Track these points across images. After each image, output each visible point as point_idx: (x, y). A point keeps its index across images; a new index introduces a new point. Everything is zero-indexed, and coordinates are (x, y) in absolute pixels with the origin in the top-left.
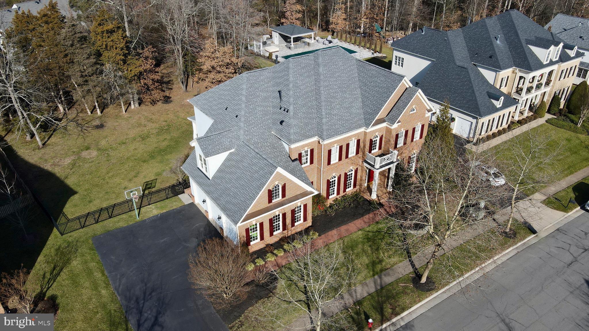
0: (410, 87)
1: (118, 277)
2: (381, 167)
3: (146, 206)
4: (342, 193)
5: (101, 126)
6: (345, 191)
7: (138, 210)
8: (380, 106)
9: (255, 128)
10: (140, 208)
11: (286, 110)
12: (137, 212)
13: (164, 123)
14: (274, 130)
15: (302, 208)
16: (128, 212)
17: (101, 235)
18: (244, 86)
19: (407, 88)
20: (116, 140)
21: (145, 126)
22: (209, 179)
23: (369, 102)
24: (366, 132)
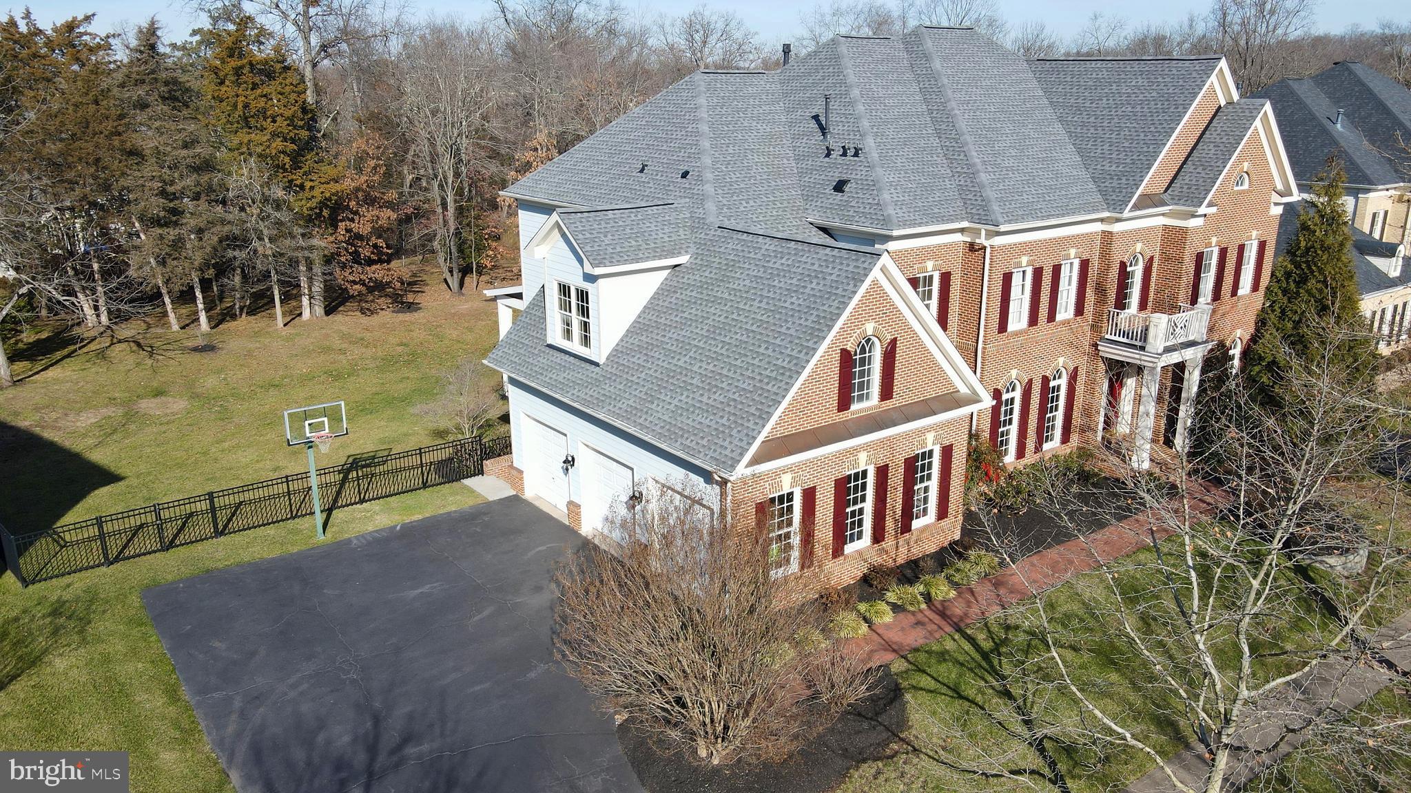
0: (1230, 103)
1: (237, 704)
2: (1168, 350)
3: (352, 504)
4: (1030, 458)
5: (209, 348)
6: (1038, 449)
7: (325, 515)
8: (1151, 147)
9: (752, 203)
10: (329, 511)
11: (851, 152)
12: (319, 518)
13: (400, 349)
14: (815, 212)
15: (936, 461)
16: (287, 519)
17: (181, 581)
18: (702, 101)
19: (1220, 107)
20: (251, 378)
21: (342, 352)
22: (597, 365)
23: (1106, 147)
24: (1111, 233)
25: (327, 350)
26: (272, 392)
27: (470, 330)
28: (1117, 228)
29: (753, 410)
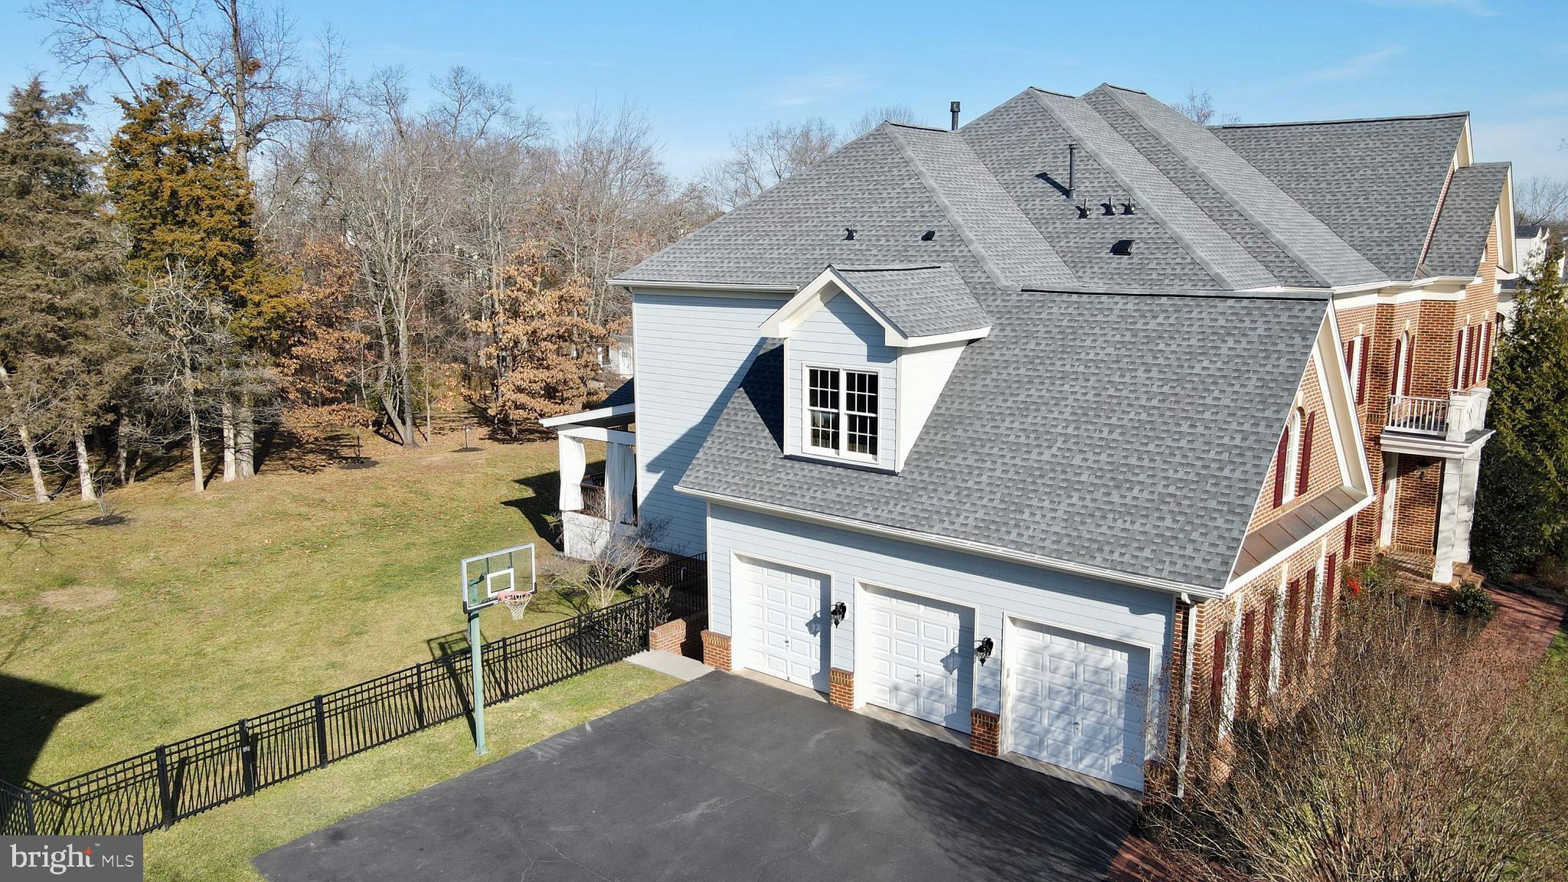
0: (1464, 168)
3: (495, 703)
5: (113, 521)
9: (1026, 268)
11: (1118, 210)
13: (378, 511)
14: (1096, 280)
15: (1322, 574)
18: (910, 154)
19: (1454, 172)
20: (194, 556)
21: (304, 516)
22: (892, 473)
23: (1356, 212)
24: (1391, 306)
25: (283, 516)
26: (233, 571)
27: (459, 484)
28: (1399, 299)
29: (1213, 504)
